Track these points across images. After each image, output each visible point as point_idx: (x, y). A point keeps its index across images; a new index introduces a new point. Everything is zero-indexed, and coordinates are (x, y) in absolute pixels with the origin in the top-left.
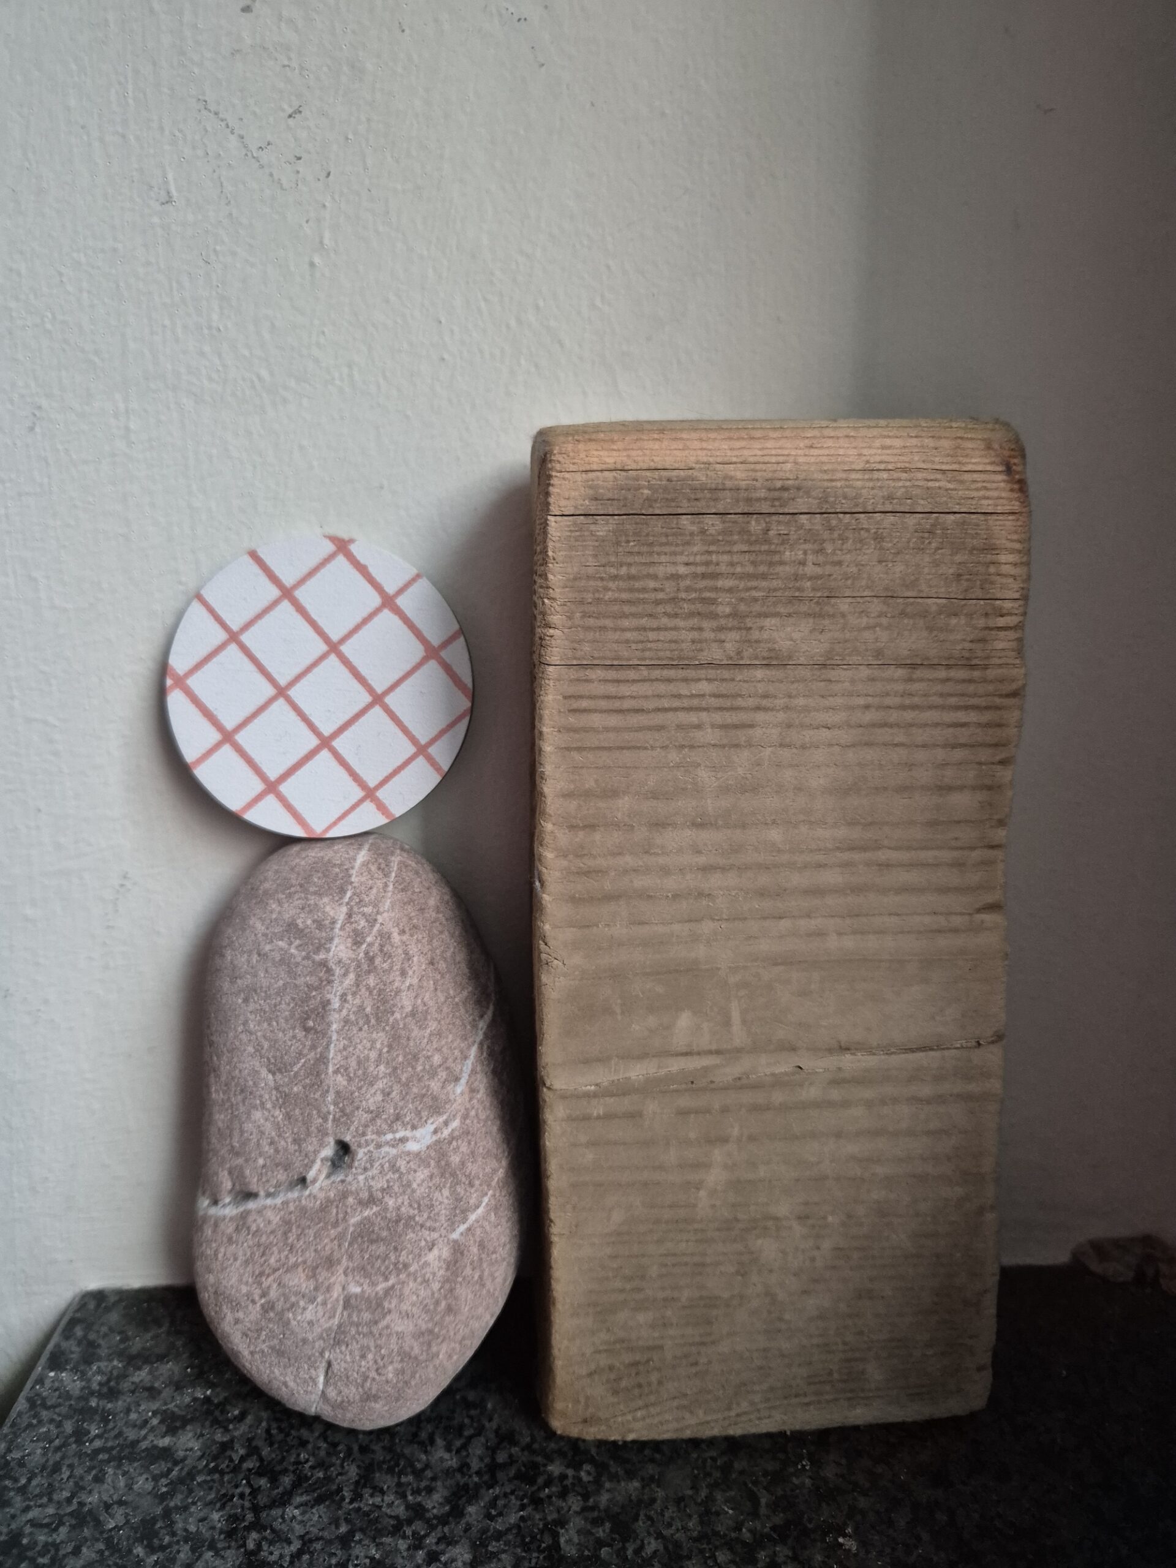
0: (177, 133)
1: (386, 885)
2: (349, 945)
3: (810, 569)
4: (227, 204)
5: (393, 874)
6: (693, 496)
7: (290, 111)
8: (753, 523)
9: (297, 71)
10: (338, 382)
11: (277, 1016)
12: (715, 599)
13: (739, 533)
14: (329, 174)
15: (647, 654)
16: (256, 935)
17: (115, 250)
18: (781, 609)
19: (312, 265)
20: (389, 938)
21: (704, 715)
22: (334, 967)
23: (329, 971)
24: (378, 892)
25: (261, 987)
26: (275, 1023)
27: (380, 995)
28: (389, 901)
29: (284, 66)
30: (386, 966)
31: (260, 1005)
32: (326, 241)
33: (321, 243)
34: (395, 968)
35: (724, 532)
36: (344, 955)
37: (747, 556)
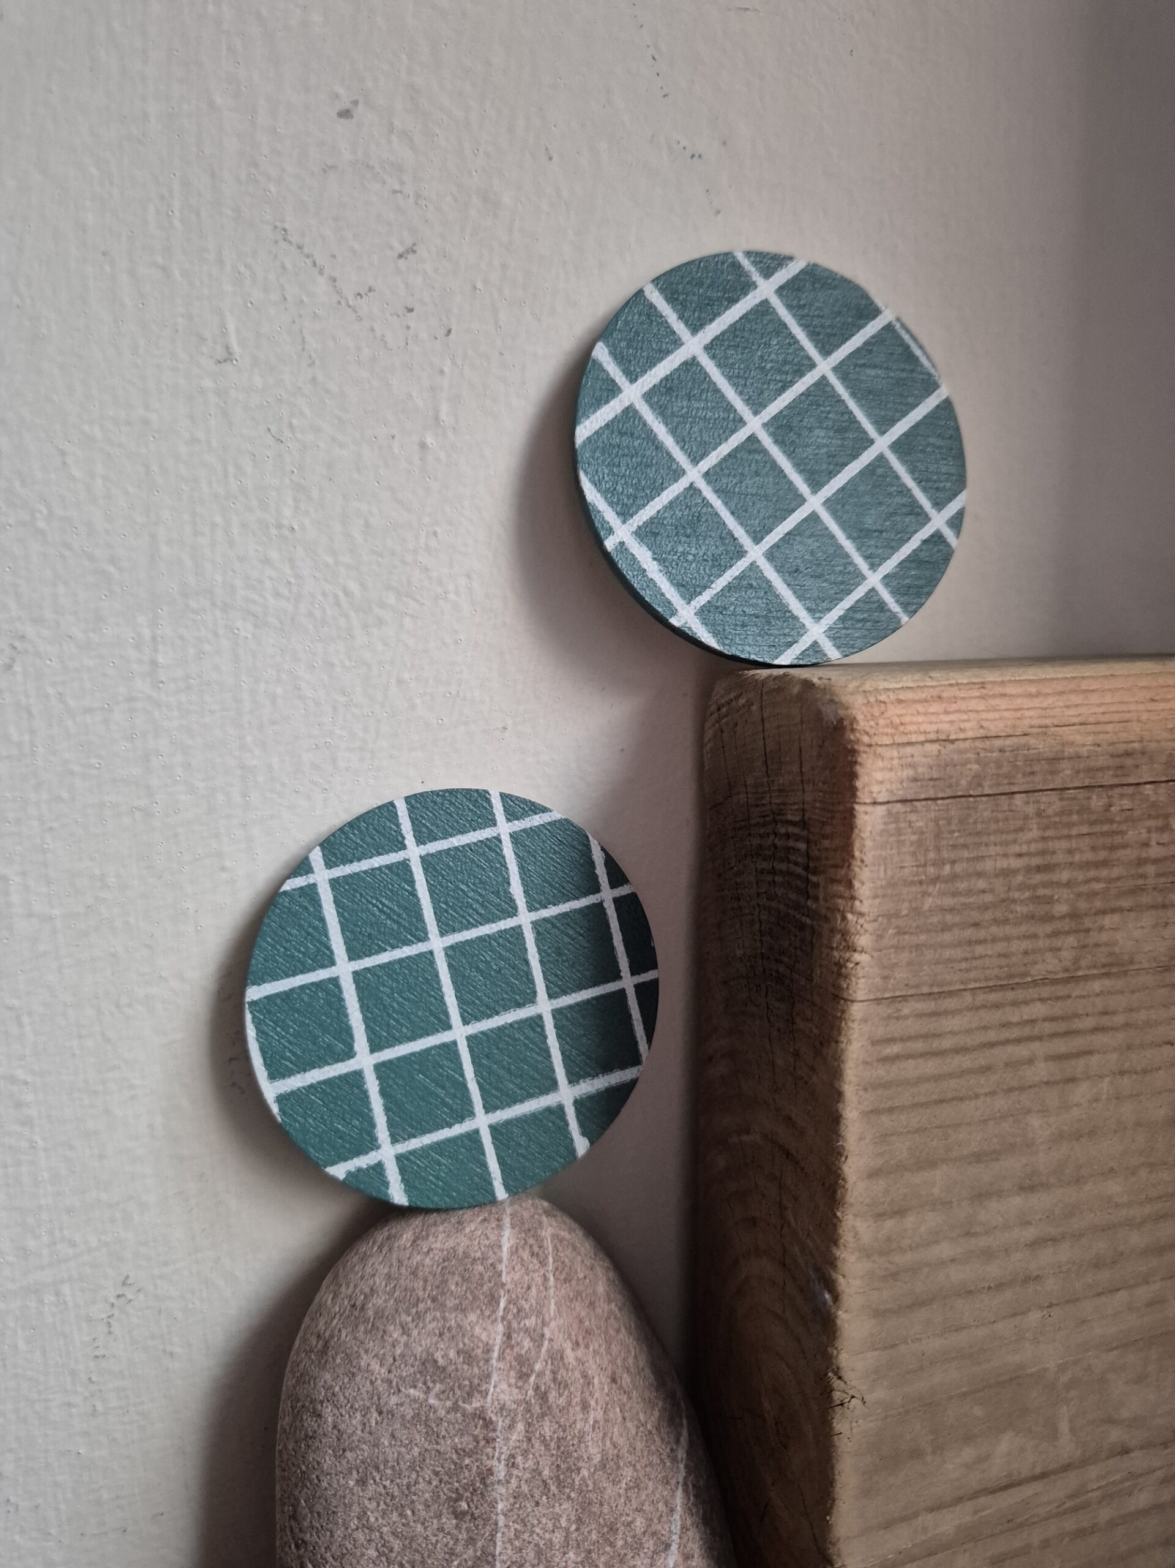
0: (242, 269)
1: (545, 1279)
2: (513, 1381)
3: (1155, 851)
4: (309, 365)
5: (551, 1260)
6: (1028, 770)
7: (401, 249)
8: (1094, 797)
9: (411, 200)
10: (452, 596)
11: (413, 1502)
12: (1051, 897)
13: (1078, 812)
14: (449, 332)
15: (972, 975)
16: (372, 1383)
17: (146, 422)
18: (1125, 903)
19: (423, 446)
20: (562, 1358)
21: (1036, 1046)
22: (494, 1419)
23: (488, 1424)
24: (539, 1291)
25: (386, 1462)
26: (409, 1512)
27: (559, 1447)
28: (553, 1302)
29: (395, 192)
30: (562, 1401)
31: (385, 1487)
32: (443, 416)
33: (437, 419)
34: (574, 1403)
35: (1061, 813)
36: (507, 1398)
37: (1087, 840)
